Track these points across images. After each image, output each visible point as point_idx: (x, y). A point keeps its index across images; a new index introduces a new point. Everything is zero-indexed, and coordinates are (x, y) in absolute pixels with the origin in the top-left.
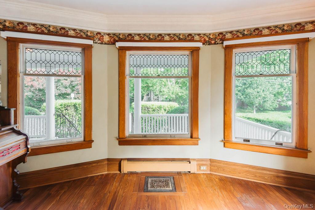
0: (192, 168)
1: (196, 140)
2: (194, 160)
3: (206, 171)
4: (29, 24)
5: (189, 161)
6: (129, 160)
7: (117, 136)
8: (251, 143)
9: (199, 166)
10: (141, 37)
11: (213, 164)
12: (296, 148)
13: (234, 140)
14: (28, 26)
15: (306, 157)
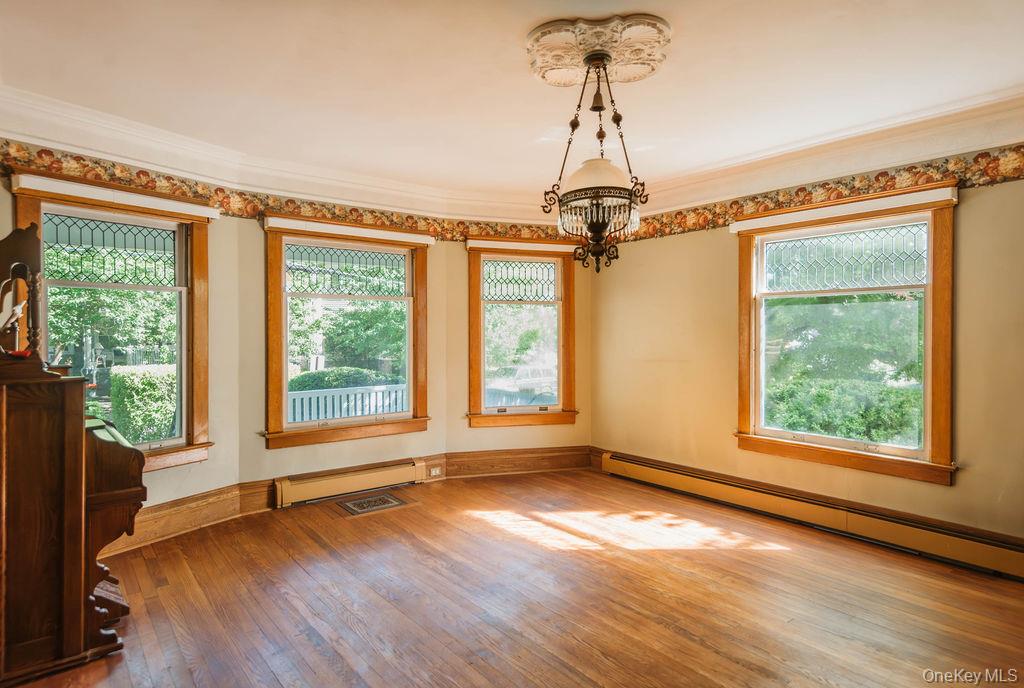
0: (417, 473)
1: (422, 422)
2: (420, 459)
3: (439, 476)
4: (67, 155)
5: (410, 462)
6: (292, 479)
7: (262, 428)
8: (508, 412)
9: (429, 468)
10: (315, 209)
11: (451, 460)
12: (563, 410)
13: (484, 411)
14: (63, 160)
15: (574, 423)
